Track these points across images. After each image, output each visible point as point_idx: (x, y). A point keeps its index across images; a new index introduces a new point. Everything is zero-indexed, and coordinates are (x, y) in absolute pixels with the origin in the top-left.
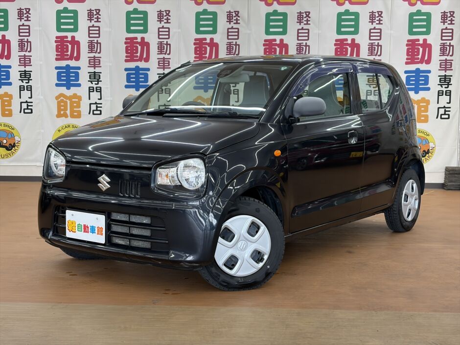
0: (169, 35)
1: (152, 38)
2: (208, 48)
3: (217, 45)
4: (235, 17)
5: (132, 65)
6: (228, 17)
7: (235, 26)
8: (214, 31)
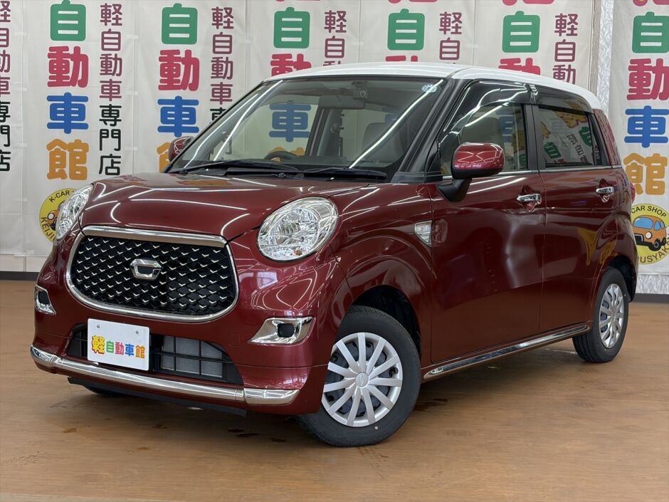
0: (119, 44)
1: (92, 48)
2: (183, 67)
3: (196, 62)
4: (225, 17)
5: (60, 91)
6: (214, 17)
7: (226, 32)
8: (192, 40)
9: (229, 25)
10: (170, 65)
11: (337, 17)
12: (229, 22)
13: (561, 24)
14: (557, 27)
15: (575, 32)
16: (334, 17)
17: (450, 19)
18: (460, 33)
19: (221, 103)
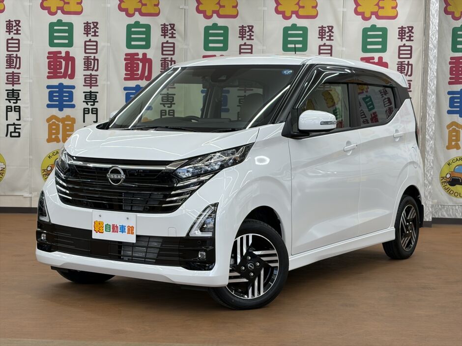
0: (96, 49)
1: (78, 52)
2: (141, 65)
3: (150, 61)
4: (170, 30)
5: (55, 82)
6: (162, 30)
7: (171, 40)
8: (147, 46)
9: (172, 35)
10: (132, 63)
11: (247, 30)
12: (172, 33)
13: (402, 33)
14: (399, 36)
15: (412, 38)
17: (325, 30)
18: (333, 40)
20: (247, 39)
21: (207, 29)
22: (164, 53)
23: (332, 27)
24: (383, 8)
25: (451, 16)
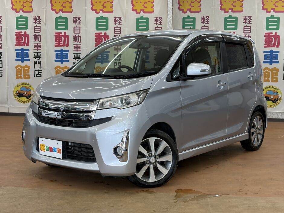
9: (39, 22)
10: (19, 37)
11: (78, 19)
12: (39, 21)
13: (156, 21)
14: (155, 22)
15: (161, 23)
16: (76, 19)
17: (117, 19)
18: (121, 24)
19: (37, 50)
20: (78, 24)
21: (57, 19)
22: (35, 31)
23: (121, 18)
24: (146, 7)
25: (182, 11)
